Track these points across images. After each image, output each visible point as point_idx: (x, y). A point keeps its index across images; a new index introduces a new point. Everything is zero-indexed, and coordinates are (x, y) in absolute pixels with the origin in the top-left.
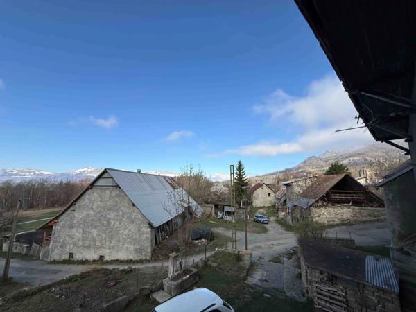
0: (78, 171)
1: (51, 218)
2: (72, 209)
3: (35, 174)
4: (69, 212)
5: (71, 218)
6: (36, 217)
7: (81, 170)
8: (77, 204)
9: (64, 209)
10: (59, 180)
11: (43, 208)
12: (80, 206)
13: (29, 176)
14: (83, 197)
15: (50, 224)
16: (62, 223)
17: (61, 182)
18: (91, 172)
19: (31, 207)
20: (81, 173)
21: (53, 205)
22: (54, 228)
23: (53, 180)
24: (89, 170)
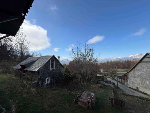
0: (131, 56)
2: (133, 70)
3: (116, 58)
4: (132, 71)
5: (134, 74)
6: (121, 72)
7: (132, 56)
8: (135, 69)
9: (130, 70)
10: (124, 60)
11: (122, 69)
12: (137, 70)
13: (115, 59)
14: (137, 66)
15: (126, 74)
16: (130, 75)
17: (125, 60)
18: (137, 56)
19: (118, 68)
20: (132, 57)
21: (124, 68)
22: (128, 76)
23: (122, 60)
24: (135, 55)
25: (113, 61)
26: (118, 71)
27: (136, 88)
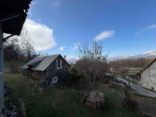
0: (145, 53)
1: (139, 71)
2: (148, 68)
3: (128, 56)
4: (147, 70)
5: (149, 72)
6: (133, 70)
7: (146, 52)
8: (151, 67)
9: (144, 69)
10: (137, 58)
11: (134, 68)
12: (152, 68)
13: (127, 57)
14: (153, 64)
15: (140, 73)
16: (145, 74)
17: (139, 58)
18: (152, 53)
19: (130, 67)
20: (146, 54)
21: (137, 66)
22: (141, 75)
23: (135, 57)
24: (151, 52)
25: (124, 59)
26: (130, 70)
27: (151, 88)
